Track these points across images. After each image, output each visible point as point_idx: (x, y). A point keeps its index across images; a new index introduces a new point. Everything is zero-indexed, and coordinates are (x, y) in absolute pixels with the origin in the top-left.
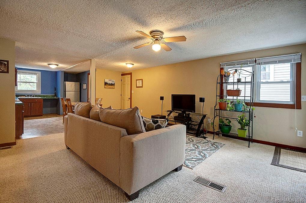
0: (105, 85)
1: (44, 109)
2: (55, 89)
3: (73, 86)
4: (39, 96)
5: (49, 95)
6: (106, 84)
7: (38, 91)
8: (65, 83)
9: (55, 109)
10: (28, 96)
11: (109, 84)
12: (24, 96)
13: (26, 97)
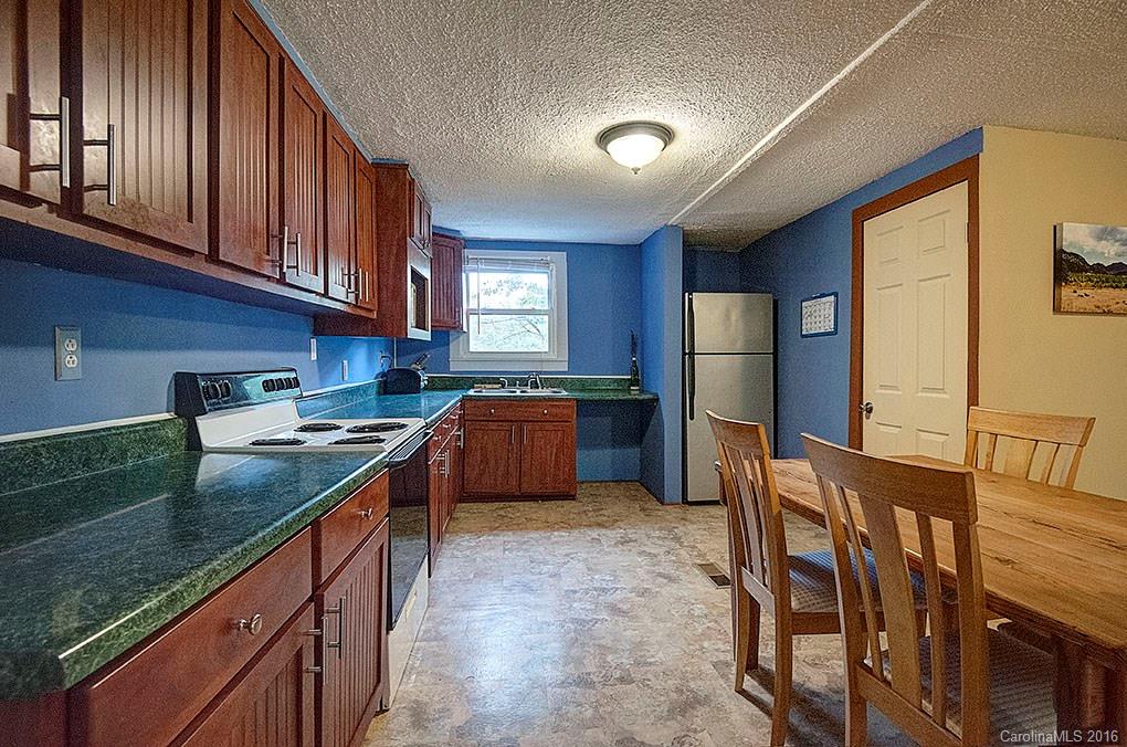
0: (1060, 277)
1: (580, 455)
2: (634, 344)
3: (733, 318)
4: (561, 383)
5: (606, 377)
6: (1066, 267)
7: (554, 358)
8: (690, 300)
9: (633, 453)
10: (512, 383)
11: (1098, 268)
12: (496, 381)
13: (503, 387)
